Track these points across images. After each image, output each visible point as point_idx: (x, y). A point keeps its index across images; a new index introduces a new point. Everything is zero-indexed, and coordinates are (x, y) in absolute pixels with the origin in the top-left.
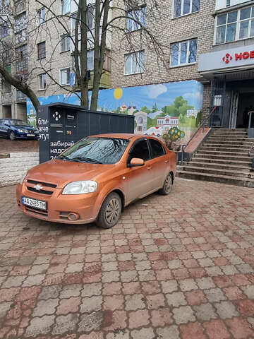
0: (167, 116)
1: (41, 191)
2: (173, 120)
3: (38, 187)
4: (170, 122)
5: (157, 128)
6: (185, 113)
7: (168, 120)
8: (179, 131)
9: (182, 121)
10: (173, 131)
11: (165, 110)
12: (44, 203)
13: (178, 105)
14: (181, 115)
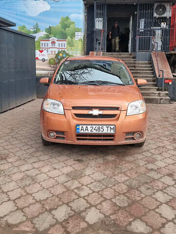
0: (53, 38)
1: (101, 116)
2: (60, 42)
3: (96, 112)
4: (57, 45)
5: (41, 52)
6: (73, 36)
7: (53, 43)
8: (67, 54)
9: (71, 44)
10: (61, 55)
11: (49, 31)
12: (112, 127)
13: (65, 26)
14: (69, 37)
